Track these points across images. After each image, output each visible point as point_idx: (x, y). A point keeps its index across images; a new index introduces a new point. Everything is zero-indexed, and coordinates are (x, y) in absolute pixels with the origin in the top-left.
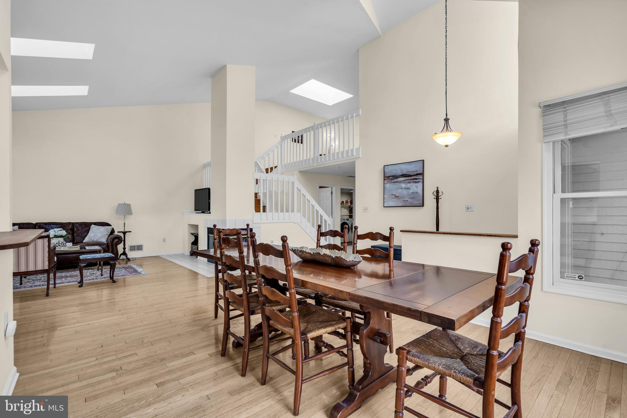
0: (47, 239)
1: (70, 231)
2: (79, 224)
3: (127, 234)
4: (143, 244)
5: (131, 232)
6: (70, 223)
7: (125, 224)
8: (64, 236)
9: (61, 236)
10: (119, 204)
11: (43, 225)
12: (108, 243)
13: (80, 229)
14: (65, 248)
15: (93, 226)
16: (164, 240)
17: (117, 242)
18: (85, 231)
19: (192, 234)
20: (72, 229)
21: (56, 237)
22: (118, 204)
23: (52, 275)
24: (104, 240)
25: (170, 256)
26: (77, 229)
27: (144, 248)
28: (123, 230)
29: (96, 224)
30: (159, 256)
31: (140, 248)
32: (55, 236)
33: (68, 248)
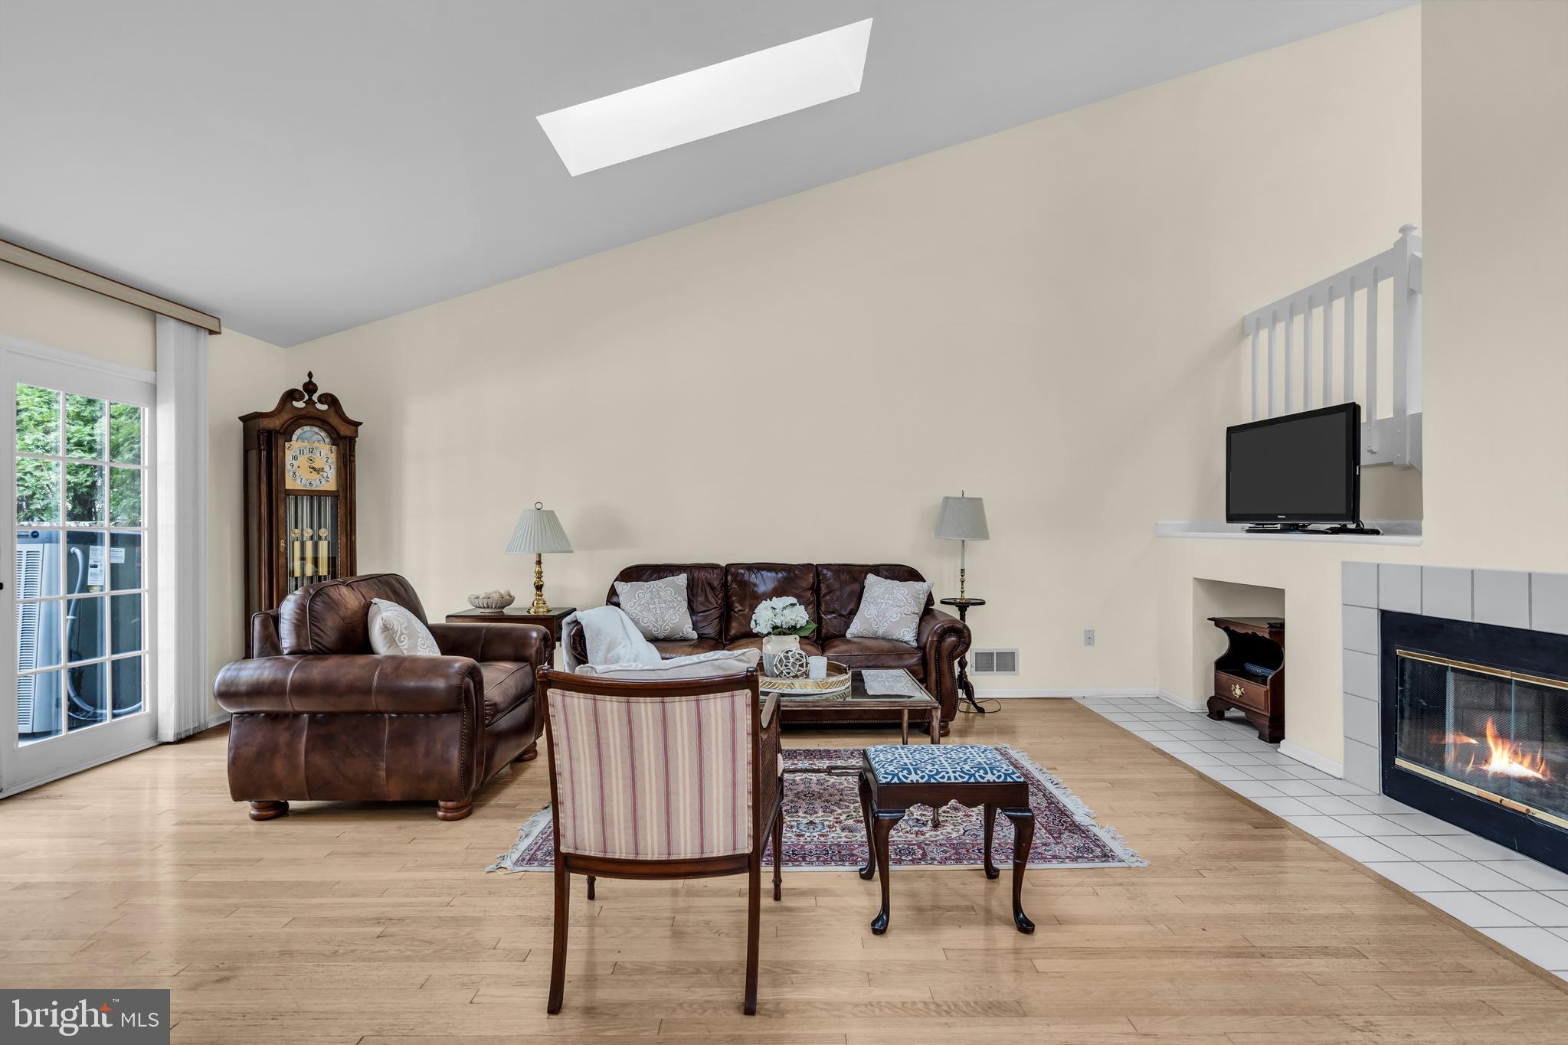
0: (748, 692)
1: (809, 593)
2: (831, 571)
3: (970, 609)
4: (1018, 650)
5: (982, 603)
6: (808, 567)
7: (963, 571)
8: (801, 627)
9: (793, 630)
10: (947, 499)
11: (742, 571)
12: (921, 648)
13: (837, 586)
14: (805, 686)
15: (871, 578)
16: (1090, 639)
17: (955, 647)
18: (850, 595)
19: (1218, 622)
20: (815, 589)
21: (778, 630)
22: (941, 500)
23: (767, 872)
24: (907, 634)
25: (1110, 702)
26: (828, 587)
27: (1021, 662)
28: (956, 595)
29: (877, 570)
30: (1071, 698)
31: (1005, 662)
32: (775, 628)
33: (818, 685)
